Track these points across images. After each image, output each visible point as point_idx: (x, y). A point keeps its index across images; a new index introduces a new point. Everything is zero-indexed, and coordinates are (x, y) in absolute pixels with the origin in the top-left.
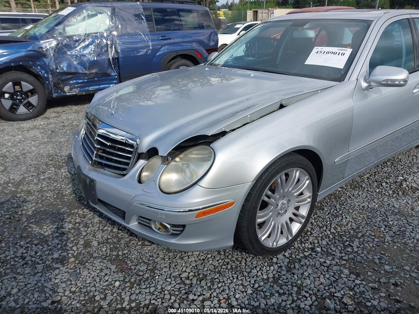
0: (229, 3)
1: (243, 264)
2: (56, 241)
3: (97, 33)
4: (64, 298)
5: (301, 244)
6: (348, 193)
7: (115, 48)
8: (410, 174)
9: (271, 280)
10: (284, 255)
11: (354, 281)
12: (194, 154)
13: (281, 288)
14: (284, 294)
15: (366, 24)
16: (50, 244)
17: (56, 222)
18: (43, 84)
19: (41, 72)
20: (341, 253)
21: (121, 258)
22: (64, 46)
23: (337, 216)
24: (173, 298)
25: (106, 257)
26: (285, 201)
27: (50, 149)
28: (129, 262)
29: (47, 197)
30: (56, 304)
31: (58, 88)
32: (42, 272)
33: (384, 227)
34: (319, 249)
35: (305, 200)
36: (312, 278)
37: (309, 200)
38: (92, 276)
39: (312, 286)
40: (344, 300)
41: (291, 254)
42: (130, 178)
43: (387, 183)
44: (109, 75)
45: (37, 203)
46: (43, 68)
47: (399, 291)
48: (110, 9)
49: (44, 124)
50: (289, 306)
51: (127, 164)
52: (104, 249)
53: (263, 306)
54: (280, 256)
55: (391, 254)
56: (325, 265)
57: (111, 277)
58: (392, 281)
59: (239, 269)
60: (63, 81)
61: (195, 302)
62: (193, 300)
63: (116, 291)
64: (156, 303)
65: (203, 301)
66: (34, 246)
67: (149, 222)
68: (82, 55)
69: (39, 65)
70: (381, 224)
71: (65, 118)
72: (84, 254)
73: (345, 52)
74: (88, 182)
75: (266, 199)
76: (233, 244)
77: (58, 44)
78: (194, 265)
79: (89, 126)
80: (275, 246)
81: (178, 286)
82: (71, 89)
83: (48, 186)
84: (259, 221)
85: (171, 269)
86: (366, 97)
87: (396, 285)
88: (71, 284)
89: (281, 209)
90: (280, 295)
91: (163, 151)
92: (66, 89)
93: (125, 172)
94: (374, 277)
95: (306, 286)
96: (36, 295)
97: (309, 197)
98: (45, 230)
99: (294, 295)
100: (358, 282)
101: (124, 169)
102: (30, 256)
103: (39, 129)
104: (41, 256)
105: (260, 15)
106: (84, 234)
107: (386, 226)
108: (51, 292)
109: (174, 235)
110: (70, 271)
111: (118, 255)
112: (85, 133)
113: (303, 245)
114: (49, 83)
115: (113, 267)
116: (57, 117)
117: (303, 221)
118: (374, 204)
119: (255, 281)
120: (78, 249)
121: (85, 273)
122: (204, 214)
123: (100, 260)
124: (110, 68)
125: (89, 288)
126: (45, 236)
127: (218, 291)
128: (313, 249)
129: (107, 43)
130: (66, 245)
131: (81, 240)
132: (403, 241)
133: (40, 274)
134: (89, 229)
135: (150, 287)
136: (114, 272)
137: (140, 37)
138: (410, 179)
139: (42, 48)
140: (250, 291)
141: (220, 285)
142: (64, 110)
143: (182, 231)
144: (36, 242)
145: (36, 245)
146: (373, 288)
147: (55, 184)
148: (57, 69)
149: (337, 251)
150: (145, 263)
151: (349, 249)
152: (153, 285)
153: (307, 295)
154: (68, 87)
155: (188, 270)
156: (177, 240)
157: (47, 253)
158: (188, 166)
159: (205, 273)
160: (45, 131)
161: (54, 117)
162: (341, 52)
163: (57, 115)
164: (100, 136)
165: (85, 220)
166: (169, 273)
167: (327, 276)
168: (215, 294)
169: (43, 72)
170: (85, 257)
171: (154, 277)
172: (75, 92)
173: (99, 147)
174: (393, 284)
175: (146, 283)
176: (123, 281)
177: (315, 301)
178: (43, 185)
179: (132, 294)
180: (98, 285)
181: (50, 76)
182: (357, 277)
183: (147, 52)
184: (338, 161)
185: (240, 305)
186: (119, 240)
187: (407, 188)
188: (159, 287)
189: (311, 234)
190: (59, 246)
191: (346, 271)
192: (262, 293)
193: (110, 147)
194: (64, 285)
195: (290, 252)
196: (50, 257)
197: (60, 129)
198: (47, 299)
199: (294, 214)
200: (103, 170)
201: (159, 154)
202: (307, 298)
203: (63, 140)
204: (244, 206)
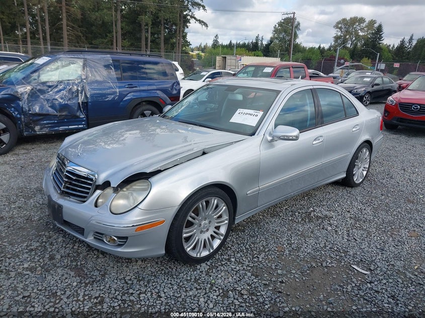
0: (203, 46)
1: (174, 270)
2: (26, 255)
3: (68, 80)
4: (32, 294)
5: (221, 256)
6: (267, 220)
7: (85, 93)
8: (320, 206)
9: (192, 280)
10: (206, 264)
11: (253, 280)
12: (137, 185)
13: (199, 285)
14: (200, 289)
15: (276, 93)
16: (21, 257)
17: (26, 242)
18: (15, 124)
19: (15, 113)
20: (249, 262)
21: (79, 267)
22: (37, 90)
23: (254, 237)
24: (117, 293)
25: (67, 266)
26: (207, 222)
27: (20, 182)
28: (85, 270)
29: (18, 222)
30: (26, 298)
31: (29, 127)
32: (14, 277)
33: (287, 244)
34: (233, 260)
35: (223, 221)
36: (223, 279)
37: (226, 222)
38: (55, 280)
39: (222, 284)
40: (242, 292)
41: (212, 263)
42: (89, 203)
43: (299, 213)
44: (78, 117)
45: (9, 227)
46: (16, 109)
47: (283, 286)
48: (82, 60)
49: (14, 160)
50: (202, 296)
51: (88, 193)
52: (65, 261)
53: (183, 297)
54: (203, 265)
55: (285, 263)
56: (235, 270)
57: (70, 280)
58: (280, 280)
59: (170, 273)
60: (34, 121)
61: (134, 295)
62: (132, 294)
63: (73, 289)
64: (104, 296)
65: (139, 294)
66: (7, 259)
67: (101, 236)
68: (54, 99)
69: (13, 107)
70: (285, 242)
71: (34, 154)
72: (49, 265)
73: (258, 114)
74: (56, 207)
75: (190, 219)
76: (164, 252)
77: (32, 89)
78: (136, 271)
79: (59, 164)
80: (198, 256)
81: (122, 285)
82: (41, 129)
83: (18, 214)
84: (185, 235)
85: (118, 274)
86: (272, 146)
87: (282, 282)
88: (38, 285)
89: (204, 228)
90: (197, 289)
91: (114, 184)
92: (37, 128)
93: (85, 199)
94: (268, 278)
95: (217, 284)
96: (10, 293)
97: (226, 220)
98: (16, 248)
99: (207, 289)
100: (255, 280)
101: (85, 197)
102: (4, 266)
103: (9, 164)
104: (13, 266)
105: (228, 61)
106: (50, 250)
107: (288, 244)
108: (22, 290)
109: (120, 246)
110: (37, 276)
111: (77, 265)
112: (56, 169)
113: (222, 257)
114: (21, 123)
115: (72, 274)
116: (26, 153)
117: (222, 238)
118: (284, 228)
119: (181, 281)
120: (44, 261)
121: (50, 277)
122: (142, 229)
123: (62, 269)
124: (79, 111)
125: (52, 288)
126: (16, 252)
127: (152, 287)
128: (229, 260)
129: (78, 90)
130: (34, 258)
131: (46, 255)
132: (297, 254)
133: (13, 279)
134: (54, 247)
135: (100, 286)
136: (73, 277)
137: (108, 84)
138: (318, 210)
139: (17, 92)
140: (175, 287)
141: (154, 284)
142: (33, 147)
143: (126, 242)
144: (9, 256)
145: (9, 258)
146: (265, 285)
147: (25, 212)
148: (29, 110)
149: (247, 261)
150: (98, 270)
151: (255, 260)
152: (103, 285)
153: (217, 289)
154: (39, 127)
155: (131, 275)
156: (122, 249)
157: (18, 264)
158: (132, 195)
159: (144, 276)
160: (15, 166)
161: (24, 154)
162: (256, 114)
163: (26, 151)
164: (68, 172)
165: (51, 240)
166: (116, 276)
167: (235, 277)
168: (149, 289)
169: (16, 113)
170: (49, 267)
171: (104, 280)
172: (45, 131)
173: (67, 180)
174: (280, 282)
175: (98, 283)
176: (80, 282)
177: (221, 293)
178: (14, 213)
179: (86, 291)
180: (60, 285)
181: (22, 116)
182: (256, 277)
183: (114, 98)
184: (249, 194)
185: (167, 296)
186: (78, 254)
187: (314, 217)
188: (108, 286)
189: (231, 249)
190: (29, 259)
191: (249, 274)
192: (184, 289)
193: (75, 180)
194: (32, 285)
195: (212, 261)
196: (21, 267)
197: (29, 165)
198: (18, 295)
199: (215, 232)
200: (68, 198)
201: (111, 186)
202: (216, 291)
203: (32, 175)
204: (172, 224)
